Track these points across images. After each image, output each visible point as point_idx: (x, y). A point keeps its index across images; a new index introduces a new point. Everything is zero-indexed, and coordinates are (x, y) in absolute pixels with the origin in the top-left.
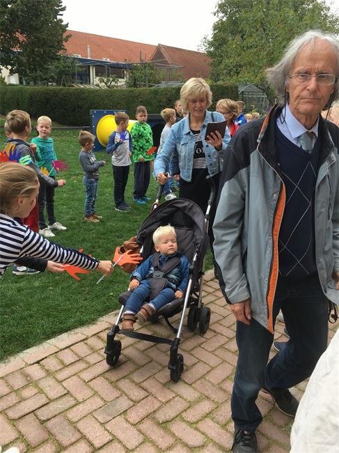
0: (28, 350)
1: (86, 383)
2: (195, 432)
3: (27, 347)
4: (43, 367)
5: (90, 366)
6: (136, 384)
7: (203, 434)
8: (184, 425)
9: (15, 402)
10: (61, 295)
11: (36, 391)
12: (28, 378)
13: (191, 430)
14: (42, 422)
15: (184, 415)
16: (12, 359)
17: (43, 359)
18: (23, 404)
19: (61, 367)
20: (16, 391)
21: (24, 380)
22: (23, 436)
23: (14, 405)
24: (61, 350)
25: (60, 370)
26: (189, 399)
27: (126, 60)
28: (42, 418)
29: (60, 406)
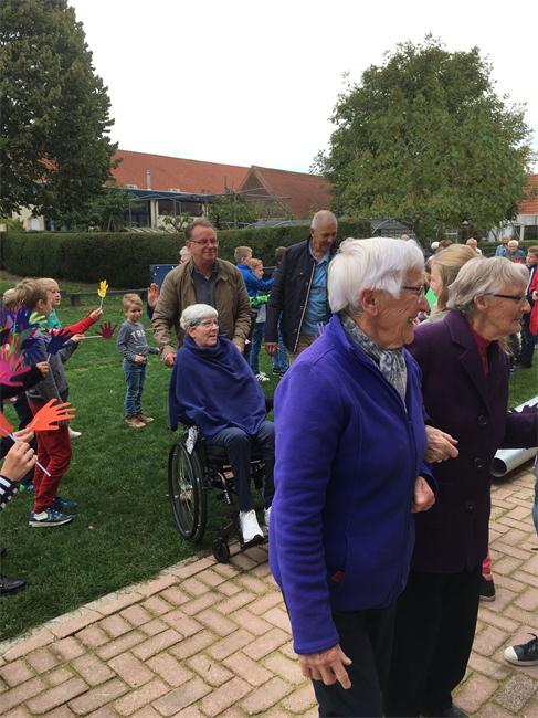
0: (58, 619)
1: (143, 662)
3: (57, 613)
4: (80, 641)
5: (148, 638)
6: (216, 661)
9: (40, 690)
10: (107, 537)
11: (71, 674)
12: (59, 657)
15: (285, 702)
16: (34, 631)
17: (80, 630)
18: (52, 693)
19: (107, 640)
20: (41, 675)
21: (53, 658)
23: (39, 695)
24: (106, 617)
25: (104, 645)
27: (203, 191)
28: (80, 712)
29: (105, 694)
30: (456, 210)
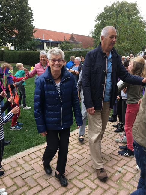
0: (18, 154)
1: (40, 165)
2: (82, 183)
3: (18, 152)
4: (24, 160)
7: (85, 184)
8: (77, 181)
10: (31, 133)
11: (21, 168)
12: (18, 164)
13: (80, 182)
14: (23, 179)
15: (77, 177)
16: (12, 157)
17: (24, 157)
18: (16, 172)
19: (31, 159)
20: (13, 168)
21: (17, 164)
22: (16, 184)
23: (13, 173)
24: (31, 153)
25: (30, 161)
26: (80, 171)
27: (58, 40)
28: (23, 178)
29: (30, 173)
30: (129, 47)
